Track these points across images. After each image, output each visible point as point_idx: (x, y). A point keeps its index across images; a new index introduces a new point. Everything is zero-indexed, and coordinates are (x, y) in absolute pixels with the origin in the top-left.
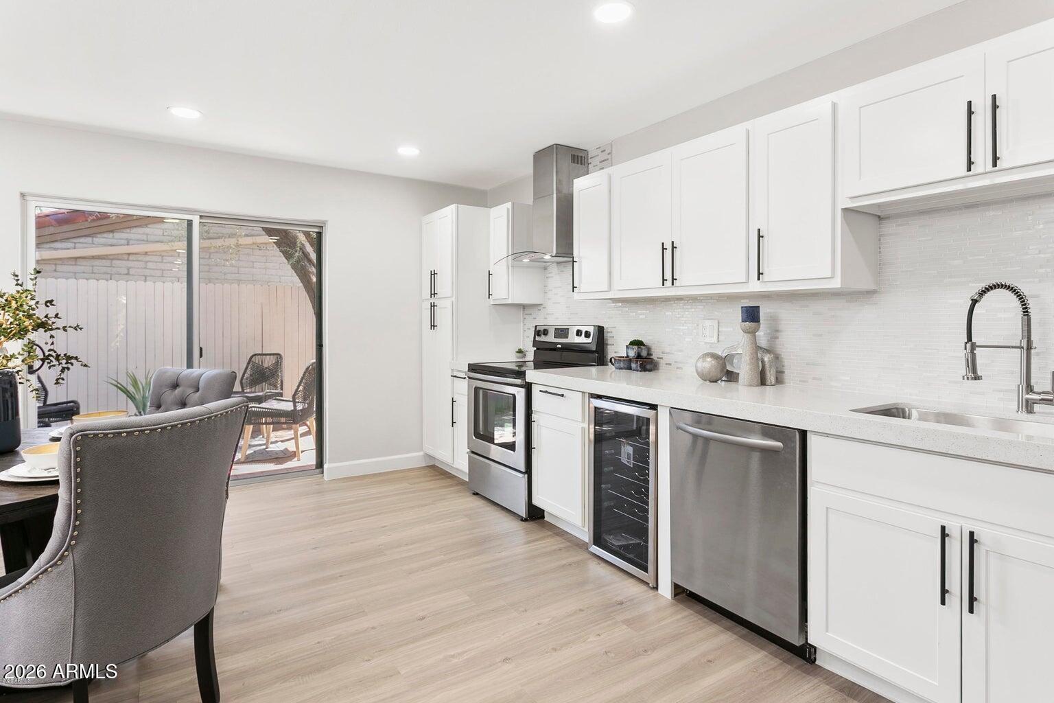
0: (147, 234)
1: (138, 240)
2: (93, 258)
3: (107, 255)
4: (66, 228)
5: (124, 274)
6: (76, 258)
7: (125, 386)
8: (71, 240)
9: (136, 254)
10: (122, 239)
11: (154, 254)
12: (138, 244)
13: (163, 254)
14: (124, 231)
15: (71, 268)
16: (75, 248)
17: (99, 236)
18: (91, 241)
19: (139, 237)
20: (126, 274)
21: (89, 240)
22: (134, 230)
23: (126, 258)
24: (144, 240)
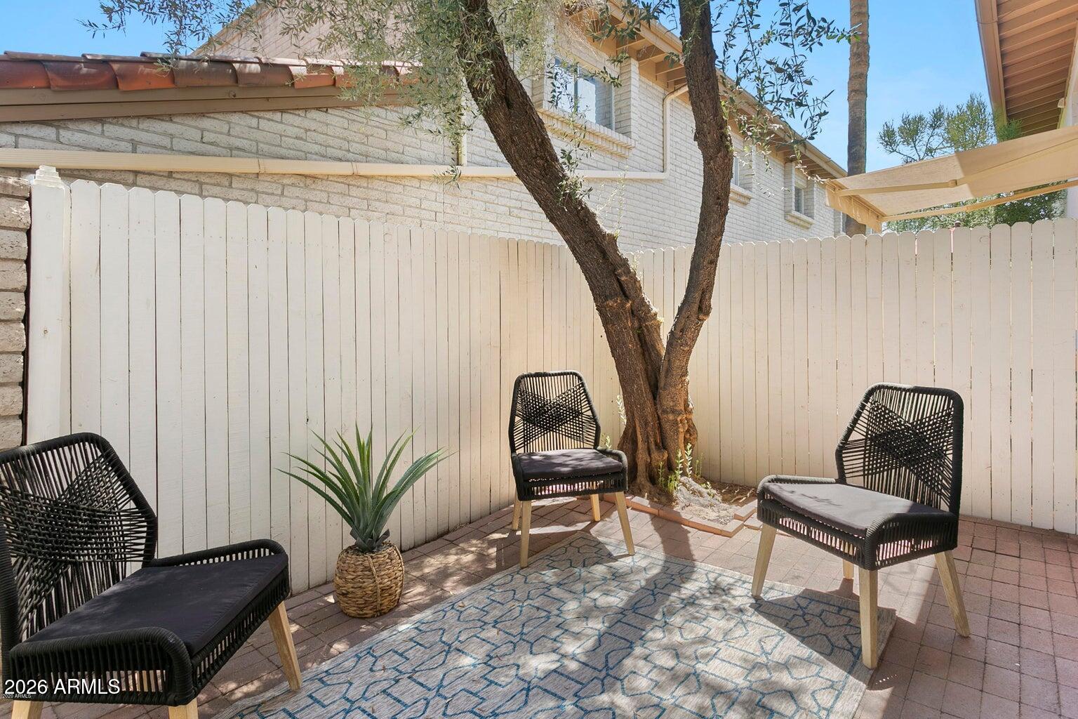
0: (172, 136)
1: (154, 146)
7: (323, 470)
9: (150, 174)
10: (122, 140)
11: (185, 177)
12: (154, 153)
13: (203, 179)
14: (126, 122)
17: (70, 125)
19: (156, 139)
22: (146, 124)
23: (130, 181)
24: (165, 148)
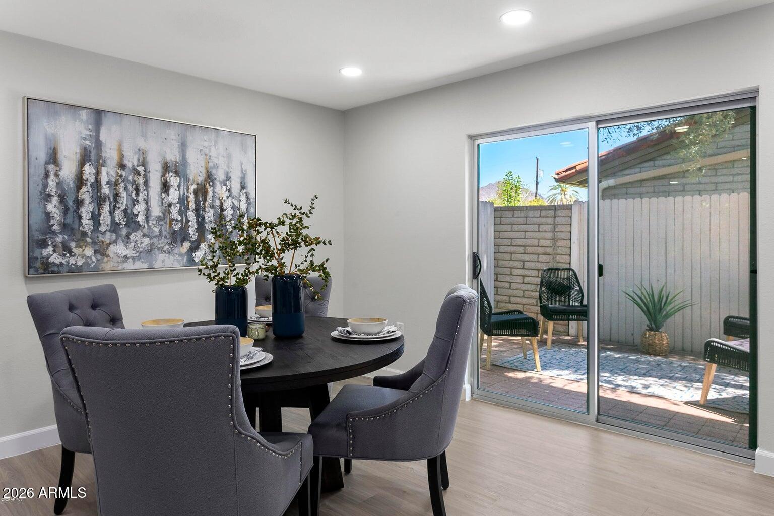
2: (654, 179)
3: (665, 175)
4: (634, 156)
5: (680, 191)
6: (642, 181)
8: (638, 166)
15: (638, 190)
16: (640, 172)
17: (659, 158)
18: (652, 165)
20: (682, 191)
21: (651, 163)
